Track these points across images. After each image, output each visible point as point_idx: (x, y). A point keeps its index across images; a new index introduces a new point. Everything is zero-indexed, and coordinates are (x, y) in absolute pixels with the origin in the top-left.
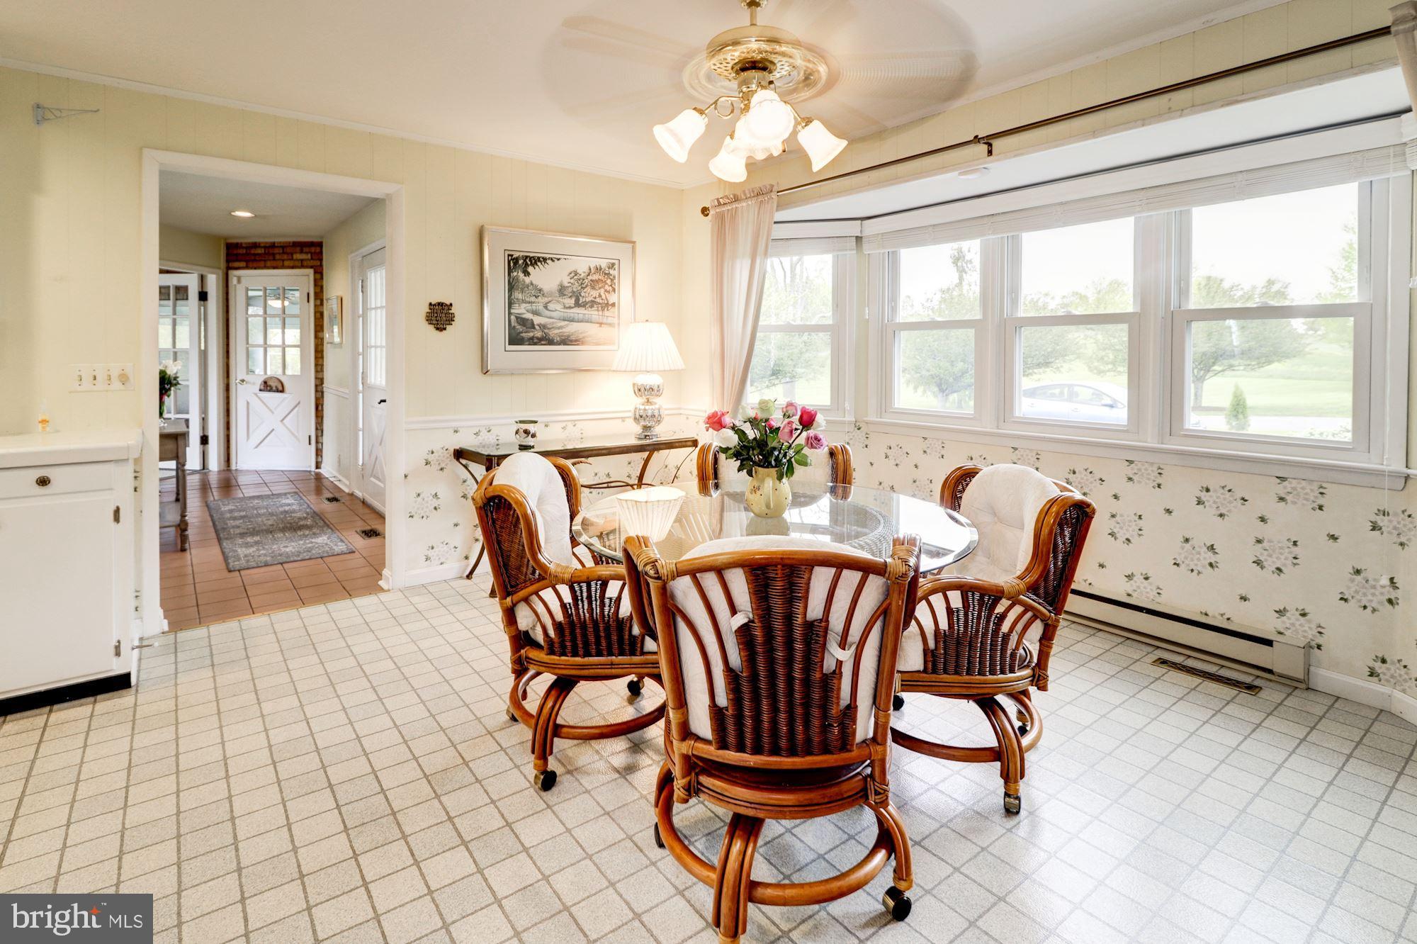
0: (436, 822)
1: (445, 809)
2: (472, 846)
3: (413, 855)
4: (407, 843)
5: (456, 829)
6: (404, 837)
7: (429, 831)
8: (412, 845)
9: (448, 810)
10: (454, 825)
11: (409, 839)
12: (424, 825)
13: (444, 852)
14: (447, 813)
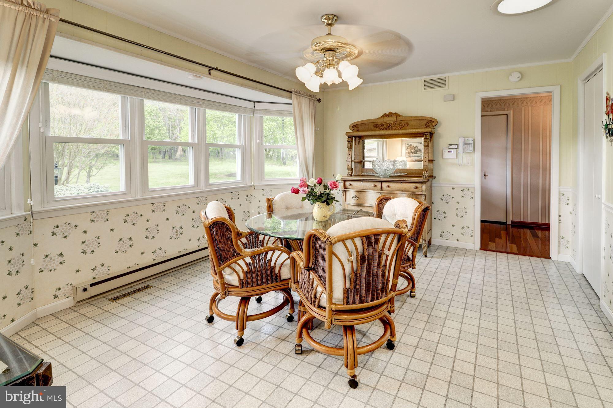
0: (438, 366)
1: (430, 368)
2: (434, 350)
3: (454, 362)
4: (453, 367)
5: (433, 359)
6: (452, 370)
7: (442, 365)
8: (452, 365)
9: (429, 367)
10: (433, 361)
11: (451, 368)
12: (442, 369)
13: (444, 355)
14: (431, 366)
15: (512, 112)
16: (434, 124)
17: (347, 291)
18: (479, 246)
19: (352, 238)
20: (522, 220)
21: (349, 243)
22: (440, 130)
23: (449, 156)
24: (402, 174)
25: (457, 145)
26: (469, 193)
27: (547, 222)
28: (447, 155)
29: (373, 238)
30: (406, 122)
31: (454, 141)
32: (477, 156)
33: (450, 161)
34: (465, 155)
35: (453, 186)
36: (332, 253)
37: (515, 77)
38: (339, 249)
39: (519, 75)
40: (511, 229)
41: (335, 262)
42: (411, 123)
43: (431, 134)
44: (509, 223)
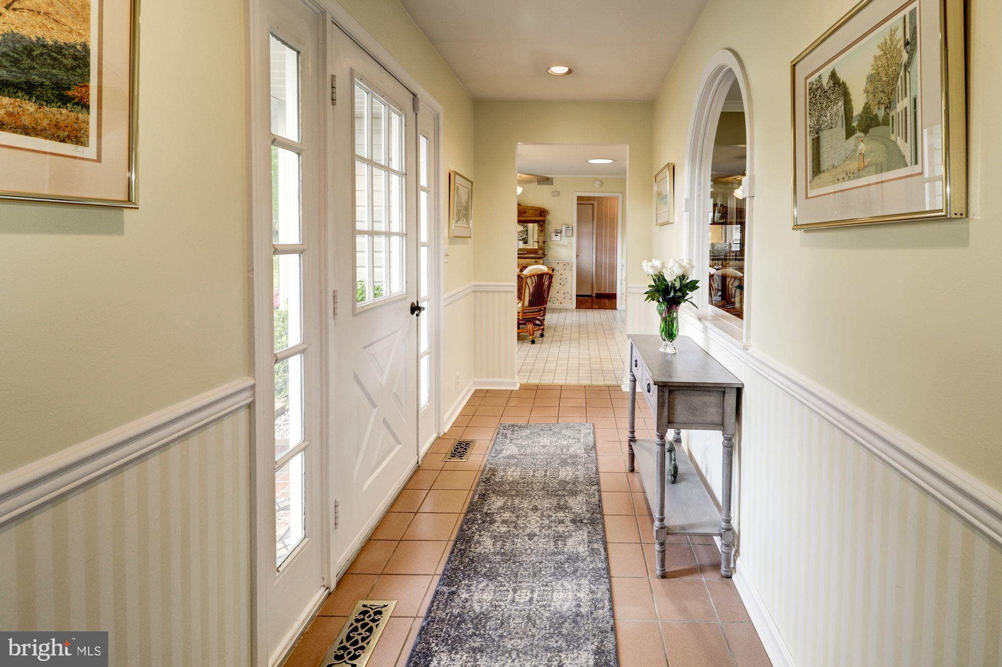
15: (596, 203)
16: (545, 214)
17: (530, 301)
18: (574, 306)
19: (534, 276)
20: (603, 292)
21: (532, 278)
22: (549, 218)
23: (555, 238)
24: (522, 253)
25: (561, 231)
26: (569, 266)
27: (615, 293)
28: (554, 238)
29: (541, 276)
30: (524, 210)
31: (558, 228)
32: (574, 239)
33: (556, 242)
34: (566, 239)
35: (558, 261)
36: (526, 283)
37: (597, 184)
38: (529, 281)
39: (600, 183)
40: (595, 300)
41: (527, 286)
42: (528, 211)
43: (544, 221)
44: (594, 295)
